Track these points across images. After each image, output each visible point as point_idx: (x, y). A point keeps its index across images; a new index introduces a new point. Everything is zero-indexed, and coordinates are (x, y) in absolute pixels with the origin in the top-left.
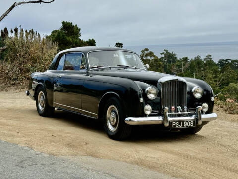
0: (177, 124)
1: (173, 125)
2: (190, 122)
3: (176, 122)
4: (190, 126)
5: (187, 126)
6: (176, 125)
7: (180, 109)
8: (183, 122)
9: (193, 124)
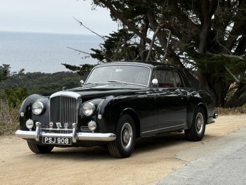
0: (50, 139)
1: (46, 140)
2: (65, 139)
3: (48, 138)
4: (65, 143)
5: (61, 143)
6: (48, 140)
7: (59, 125)
8: (57, 138)
9: (68, 141)
